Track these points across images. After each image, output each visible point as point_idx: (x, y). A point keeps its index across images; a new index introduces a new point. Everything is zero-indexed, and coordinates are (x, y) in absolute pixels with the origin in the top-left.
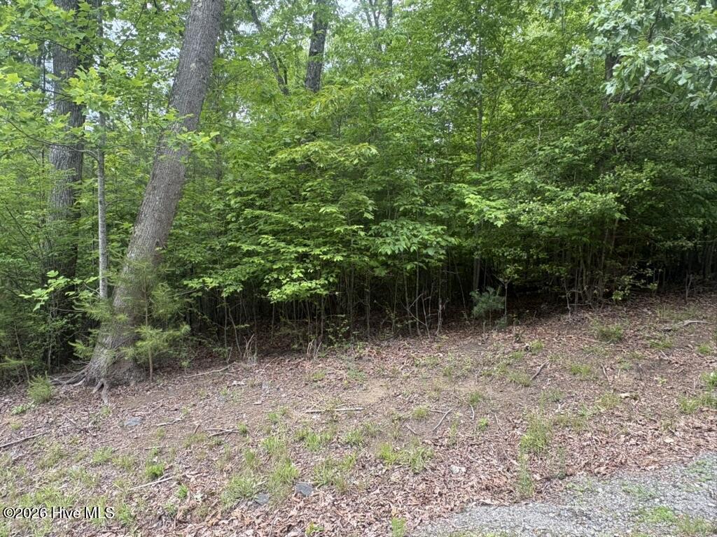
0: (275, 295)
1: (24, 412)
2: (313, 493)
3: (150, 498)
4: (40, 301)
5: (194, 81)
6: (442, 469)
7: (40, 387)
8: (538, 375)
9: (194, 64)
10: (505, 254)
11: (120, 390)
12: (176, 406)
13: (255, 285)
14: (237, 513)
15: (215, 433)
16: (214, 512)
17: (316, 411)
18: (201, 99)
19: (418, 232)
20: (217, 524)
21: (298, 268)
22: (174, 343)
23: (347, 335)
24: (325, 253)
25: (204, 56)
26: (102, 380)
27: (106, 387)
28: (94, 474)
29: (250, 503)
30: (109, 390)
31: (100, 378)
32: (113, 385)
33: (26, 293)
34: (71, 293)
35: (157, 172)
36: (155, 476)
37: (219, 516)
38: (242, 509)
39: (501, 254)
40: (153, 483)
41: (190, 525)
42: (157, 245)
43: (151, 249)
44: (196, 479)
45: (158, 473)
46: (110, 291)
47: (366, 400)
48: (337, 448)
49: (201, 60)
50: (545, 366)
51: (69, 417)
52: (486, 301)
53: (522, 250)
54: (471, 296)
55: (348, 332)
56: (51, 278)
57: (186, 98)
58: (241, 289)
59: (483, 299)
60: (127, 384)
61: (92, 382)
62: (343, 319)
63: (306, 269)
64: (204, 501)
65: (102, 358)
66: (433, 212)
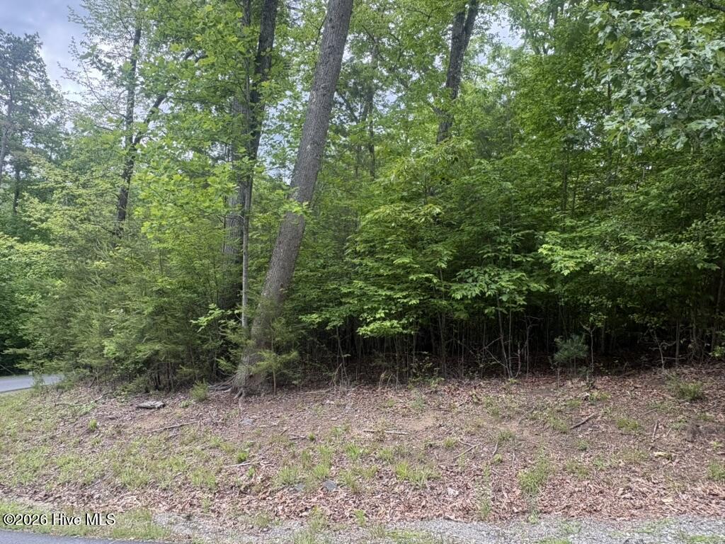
0: (362, 331)
1: (187, 406)
2: (334, 490)
3: (231, 474)
4: (201, 326)
5: (310, 158)
6: (440, 489)
7: (199, 390)
8: (582, 424)
9: (309, 146)
10: (590, 302)
11: (252, 399)
12: (279, 415)
13: (353, 322)
14: (279, 494)
15: (294, 437)
16: (265, 491)
17: (371, 430)
18: (315, 172)
19: (499, 278)
20: (264, 499)
21: (384, 309)
22: (287, 365)
23: (431, 370)
24: (405, 297)
25: (316, 139)
26: (242, 389)
27: (244, 395)
28: (207, 453)
29: (292, 489)
30: (245, 397)
31: (240, 388)
32: (249, 395)
33: (194, 320)
34: (223, 321)
35: (282, 230)
36: (241, 461)
37: (267, 494)
38: (285, 492)
39: (585, 302)
40: (238, 465)
41: (248, 496)
42: (282, 286)
43: (277, 289)
44: (266, 467)
45: (243, 458)
46: (249, 322)
47: (415, 427)
48: (371, 461)
49: (315, 142)
50: (595, 417)
51: (213, 412)
52: (570, 347)
53: (608, 299)
54: (555, 342)
55: (432, 368)
56: (212, 309)
57: (304, 172)
58: (341, 324)
59: (565, 346)
60: (259, 394)
61: (235, 391)
62: (426, 355)
63: (391, 309)
64: (262, 482)
65: (241, 373)
66: (519, 259)
